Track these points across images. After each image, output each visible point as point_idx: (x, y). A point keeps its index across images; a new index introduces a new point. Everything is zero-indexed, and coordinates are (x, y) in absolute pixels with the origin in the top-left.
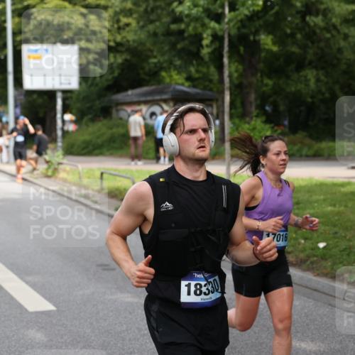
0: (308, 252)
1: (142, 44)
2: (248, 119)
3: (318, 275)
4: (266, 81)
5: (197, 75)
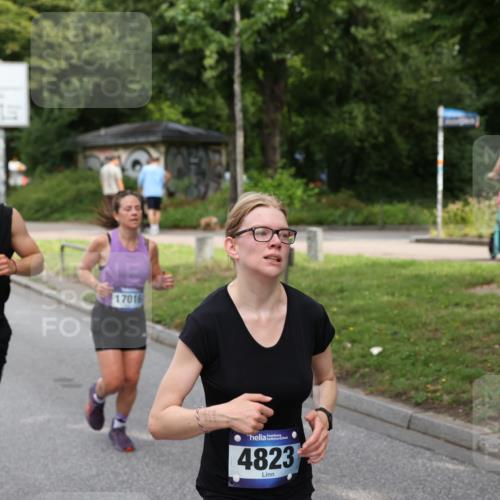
0: (357, 360)
2: (270, 171)
3: (371, 393)
4: (295, 119)
5: (198, 109)
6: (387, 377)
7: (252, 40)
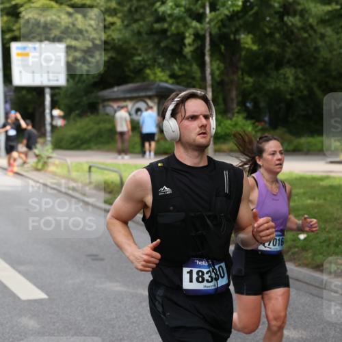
0: (290, 243)
1: (127, 42)
2: (229, 115)
3: (299, 265)
4: (247, 78)
5: (180, 73)
6: (310, 255)
7: (217, 26)
